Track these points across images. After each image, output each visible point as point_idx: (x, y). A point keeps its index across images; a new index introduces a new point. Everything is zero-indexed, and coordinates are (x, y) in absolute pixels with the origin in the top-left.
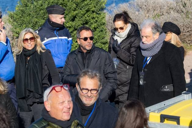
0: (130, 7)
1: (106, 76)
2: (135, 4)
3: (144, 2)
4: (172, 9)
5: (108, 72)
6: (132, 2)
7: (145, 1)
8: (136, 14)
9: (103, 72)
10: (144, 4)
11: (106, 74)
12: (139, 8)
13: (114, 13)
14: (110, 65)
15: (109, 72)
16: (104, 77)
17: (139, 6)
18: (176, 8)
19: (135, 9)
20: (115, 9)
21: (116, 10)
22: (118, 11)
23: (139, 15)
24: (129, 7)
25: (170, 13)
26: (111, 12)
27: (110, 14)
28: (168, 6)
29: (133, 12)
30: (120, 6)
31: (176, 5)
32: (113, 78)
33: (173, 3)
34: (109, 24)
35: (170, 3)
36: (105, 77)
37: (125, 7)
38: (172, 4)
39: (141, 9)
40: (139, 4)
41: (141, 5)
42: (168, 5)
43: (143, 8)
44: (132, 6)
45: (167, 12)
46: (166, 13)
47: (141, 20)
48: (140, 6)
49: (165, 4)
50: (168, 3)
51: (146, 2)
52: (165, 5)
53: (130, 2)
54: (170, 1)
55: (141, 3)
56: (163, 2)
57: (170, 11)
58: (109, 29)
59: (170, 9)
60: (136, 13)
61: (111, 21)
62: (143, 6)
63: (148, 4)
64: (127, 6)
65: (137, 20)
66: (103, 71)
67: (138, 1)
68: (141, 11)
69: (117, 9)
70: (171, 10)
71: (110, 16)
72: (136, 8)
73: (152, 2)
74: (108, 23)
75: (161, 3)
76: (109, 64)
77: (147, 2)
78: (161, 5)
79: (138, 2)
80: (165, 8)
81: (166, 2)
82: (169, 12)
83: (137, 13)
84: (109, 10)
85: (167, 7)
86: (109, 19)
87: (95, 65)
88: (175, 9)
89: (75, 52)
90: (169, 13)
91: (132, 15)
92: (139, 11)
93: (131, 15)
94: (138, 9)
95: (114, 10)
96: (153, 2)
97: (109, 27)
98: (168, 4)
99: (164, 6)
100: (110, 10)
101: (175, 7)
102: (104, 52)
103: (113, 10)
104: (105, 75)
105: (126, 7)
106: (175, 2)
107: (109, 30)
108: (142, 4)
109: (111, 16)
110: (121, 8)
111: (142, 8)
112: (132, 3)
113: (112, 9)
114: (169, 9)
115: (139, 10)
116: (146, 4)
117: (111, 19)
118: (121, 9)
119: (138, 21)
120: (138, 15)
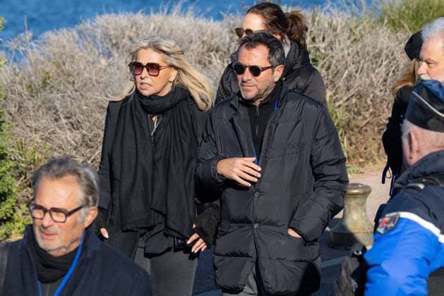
0: (81, 41)
1: (316, 171)
2: (99, 33)
3: (126, 27)
4: (217, 51)
5: (322, 160)
6: (89, 26)
7: (130, 26)
8: (99, 66)
9: (309, 160)
10: (127, 33)
11: (317, 166)
12: (110, 46)
13: (27, 61)
14: (328, 141)
15: (326, 161)
16: (311, 172)
17: (110, 40)
18: (228, 50)
19: (98, 48)
20: (32, 47)
21: (35, 50)
22: (42, 54)
23: (108, 70)
24: (77, 42)
25: (210, 63)
26: (20, 56)
27: (15, 66)
28: (203, 42)
29: (91, 60)
30: (48, 38)
31: (228, 40)
32: (336, 178)
33: (221, 33)
34: (13, 96)
35: (209, 32)
36: (313, 173)
37: (65, 42)
38: (217, 36)
39: (115, 49)
40: (112, 32)
41: (116, 38)
42: (205, 38)
43: (123, 46)
44: (89, 39)
45: (200, 62)
46: (198, 65)
47: (117, 85)
48: (114, 41)
49: (193, 34)
50: (204, 31)
51: (132, 27)
52: (194, 39)
53: (81, 27)
54: (209, 27)
55: (115, 29)
56: (188, 30)
57: (209, 56)
58: (12, 113)
59: (210, 50)
60: (99, 62)
61: (19, 87)
62: (124, 41)
63: (140, 32)
64: (71, 39)
65: (102, 86)
66: (309, 156)
67: (108, 24)
68: (116, 55)
69: (38, 48)
70: (212, 54)
71: (14, 69)
72: (100, 45)
73: (152, 27)
74: (10, 95)
75: (179, 32)
76: (326, 139)
77: (137, 29)
78: (182, 39)
79: (106, 25)
80: (194, 46)
81: (196, 30)
82: (207, 63)
83: (103, 62)
84: (14, 52)
85: (199, 43)
86: (12, 81)
87: (288, 138)
88: (226, 50)
89: (232, 103)
90: (205, 65)
91: (88, 69)
92: (110, 55)
93: (85, 68)
94: (108, 48)
95: (29, 51)
96: (154, 28)
97: (13, 105)
98: (203, 34)
99: (191, 42)
100: (16, 50)
101: (227, 46)
102: (313, 106)
103: (25, 53)
104: (313, 168)
105: (68, 41)
106: (226, 30)
107: (11, 117)
108: (119, 33)
109: (17, 70)
110: (50, 45)
111: (121, 46)
112: (88, 29)
113: (21, 48)
114: (207, 52)
115: (110, 52)
116: (132, 34)
117: (17, 79)
118: (51, 48)
119: (107, 87)
120: (105, 70)
